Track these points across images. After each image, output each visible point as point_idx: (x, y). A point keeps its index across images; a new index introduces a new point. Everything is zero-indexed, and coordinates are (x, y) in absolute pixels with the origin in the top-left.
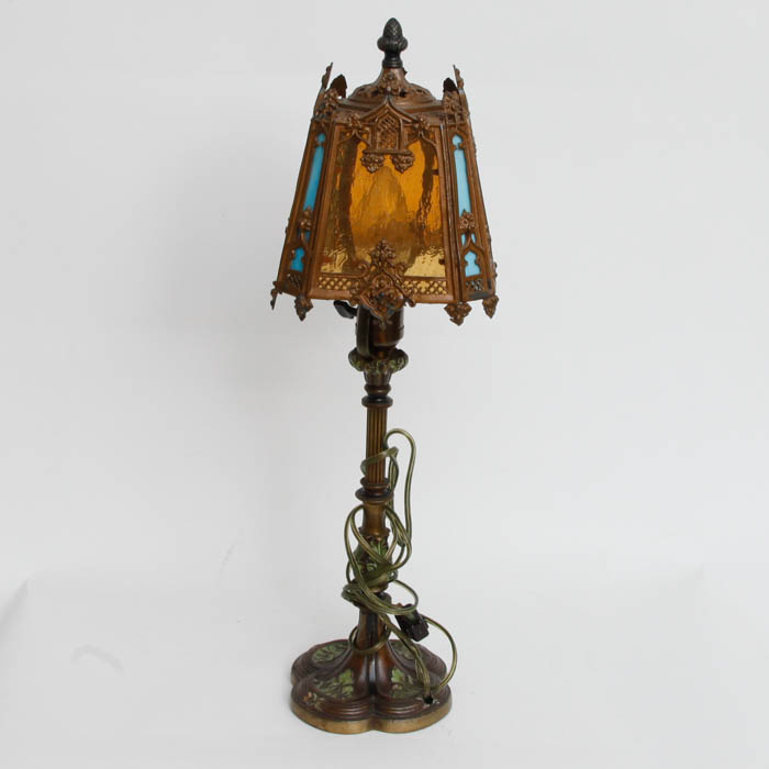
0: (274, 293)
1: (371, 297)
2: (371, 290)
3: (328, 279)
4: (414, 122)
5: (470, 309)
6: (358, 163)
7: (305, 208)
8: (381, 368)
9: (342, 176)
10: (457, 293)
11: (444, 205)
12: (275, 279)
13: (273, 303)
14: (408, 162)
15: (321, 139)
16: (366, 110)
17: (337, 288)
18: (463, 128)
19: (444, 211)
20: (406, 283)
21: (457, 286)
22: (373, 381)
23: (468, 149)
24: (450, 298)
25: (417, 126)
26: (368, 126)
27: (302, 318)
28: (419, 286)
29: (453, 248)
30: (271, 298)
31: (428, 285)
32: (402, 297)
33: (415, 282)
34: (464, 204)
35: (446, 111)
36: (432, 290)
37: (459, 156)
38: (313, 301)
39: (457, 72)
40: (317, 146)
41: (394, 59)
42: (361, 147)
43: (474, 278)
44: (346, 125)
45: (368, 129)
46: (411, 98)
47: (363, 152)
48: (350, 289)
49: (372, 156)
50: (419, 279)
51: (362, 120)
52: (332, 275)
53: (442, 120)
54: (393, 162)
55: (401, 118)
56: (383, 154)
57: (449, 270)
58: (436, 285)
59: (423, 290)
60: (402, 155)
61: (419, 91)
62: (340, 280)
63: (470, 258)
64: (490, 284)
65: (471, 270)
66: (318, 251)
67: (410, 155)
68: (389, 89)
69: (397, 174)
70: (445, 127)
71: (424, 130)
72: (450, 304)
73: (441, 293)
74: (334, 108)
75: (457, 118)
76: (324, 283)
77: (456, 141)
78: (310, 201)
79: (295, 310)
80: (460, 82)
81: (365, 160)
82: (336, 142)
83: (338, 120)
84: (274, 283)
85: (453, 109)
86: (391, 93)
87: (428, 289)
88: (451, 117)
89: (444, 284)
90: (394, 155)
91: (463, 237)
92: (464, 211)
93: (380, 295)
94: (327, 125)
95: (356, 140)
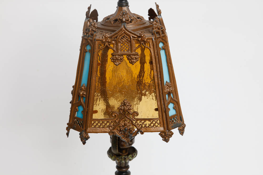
0: (68, 129)
1: (120, 131)
2: (120, 127)
3: (97, 122)
4: (139, 37)
5: (172, 134)
6: (109, 60)
7: (82, 85)
8: (125, 159)
9: (101, 67)
10: (165, 126)
11: (156, 80)
12: (68, 122)
13: (68, 134)
14: (136, 59)
15: (88, 48)
16: (114, 31)
17: (101, 126)
18: (164, 38)
19: (156, 84)
20: (138, 122)
21: (165, 122)
22: (120, 165)
23: (166, 49)
24: (162, 129)
25: (140, 39)
26: (114, 40)
27: (84, 143)
28: (145, 123)
29: (163, 103)
30: (66, 132)
31: (150, 123)
32: (136, 129)
33: (143, 121)
34: (166, 78)
35: (155, 30)
36: (152, 125)
37: (162, 53)
38: (90, 134)
39: (157, 6)
40: (86, 52)
41: (124, 1)
42: (110, 52)
43: (173, 116)
44: (102, 41)
45: (113, 42)
46: (135, 23)
47: (112, 54)
48: (109, 127)
49: (117, 56)
50: (145, 120)
51: (111, 37)
52: (99, 120)
53: (153, 34)
54: (128, 59)
55: (131, 35)
56: (122, 55)
57: (161, 114)
58: (154, 122)
59: (147, 125)
60: (133, 55)
61: (138, 18)
62: (103, 123)
63: (171, 106)
64: (181, 119)
65: (172, 112)
66: (91, 108)
67: (137, 55)
68: (124, 20)
69: (130, 65)
70: (155, 39)
71: (144, 41)
72: (162, 132)
73: (157, 126)
74: (95, 32)
75: (161, 32)
76: (95, 124)
77: (161, 45)
78: (84, 81)
79: (80, 139)
80: (159, 12)
81: (113, 59)
82: (96, 50)
83: (97, 38)
84: (68, 124)
85: (158, 29)
86: (125, 22)
87: (150, 125)
88: (158, 33)
89: (158, 122)
90: (128, 56)
91: (167, 96)
92: (167, 82)
93: (125, 129)
94: (91, 41)
95: (107, 48)
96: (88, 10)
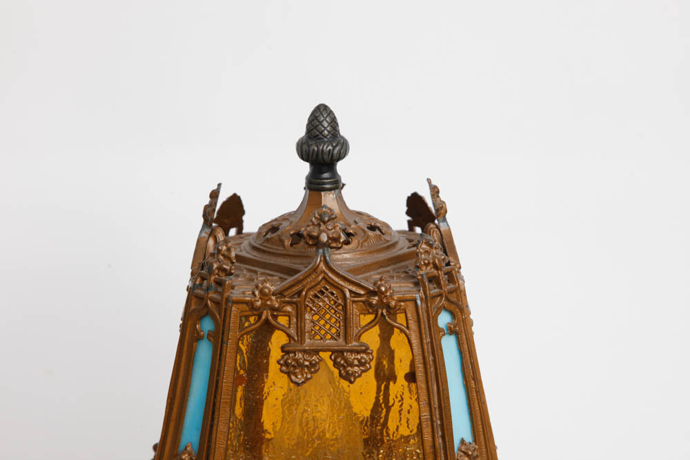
4: (374, 293)
6: (273, 367)
7: (182, 447)
9: (246, 390)
11: (427, 437)
14: (361, 364)
15: (207, 325)
16: (292, 272)
18: (453, 298)
19: (428, 449)
23: (462, 331)
25: (375, 300)
26: (289, 303)
34: (461, 429)
35: (424, 271)
37: (449, 346)
39: (435, 191)
40: (199, 338)
41: (326, 175)
42: (277, 340)
44: (250, 304)
45: (289, 308)
46: (360, 245)
47: (283, 349)
49: (299, 356)
51: (280, 294)
53: (417, 284)
54: (336, 364)
55: (347, 287)
56: (316, 352)
60: (352, 351)
61: (372, 228)
67: (365, 352)
68: (324, 238)
69: (345, 383)
70: (425, 300)
71: (388, 307)
74: (229, 274)
75: (443, 279)
77: (444, 319)
78: (191, 434)
80: (441, 210)
81: (286, 364)
82: (233, 334)
83: (236, 294)
85: (436, 267)
86: (327, 245)
88: (434, 280)
90: (337, 353)
92: (462, 441)
94: (217, 303)
95: (268, 328)
96: (209, 199)
